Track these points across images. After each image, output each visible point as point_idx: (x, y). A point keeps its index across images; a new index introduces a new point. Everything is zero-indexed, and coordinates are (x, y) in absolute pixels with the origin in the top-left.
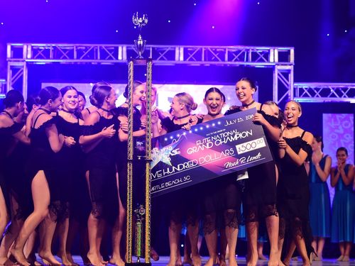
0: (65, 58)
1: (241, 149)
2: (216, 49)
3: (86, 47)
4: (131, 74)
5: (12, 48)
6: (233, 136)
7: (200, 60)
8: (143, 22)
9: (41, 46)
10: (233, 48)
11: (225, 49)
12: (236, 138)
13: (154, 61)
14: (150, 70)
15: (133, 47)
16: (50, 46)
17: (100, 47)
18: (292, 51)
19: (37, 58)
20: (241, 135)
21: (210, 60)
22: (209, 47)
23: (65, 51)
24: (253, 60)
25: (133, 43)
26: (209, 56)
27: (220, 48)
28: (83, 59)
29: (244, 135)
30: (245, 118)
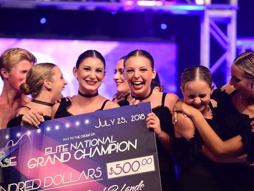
1: (115, 170)
6: (106, 147)
12: (110, 150)
20: (118, 147)
29: (123, 146)
30: (129, 119)
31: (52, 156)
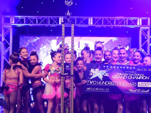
0: (32, 23)
2: (109, 18)
3: (43, 18)
7: (101, 24)
9: (20, 17)
10: (118, 18)
11: (114, 19)
16: (24, 17)
17: (50, 18)
18: (149, 20)
19: (18, 23)
21: (106, 24)
22: (106, 18)
23: (32, 19)
24: (129, 24)
26: (106, 22)
27: (111, 18)
28: (41, 23)
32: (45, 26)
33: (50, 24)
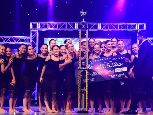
1: (117, 70)
2: (114, 24)
3: (62, 24)
4: (80, 34)
5: (32, 24)
7: (108, 28)
8: (85, 13)
9: (44, 23)
10: (121, 24)
11: (118, 24)
12: (116, 65)
13: (89, 29)
14: (87, 33)
15: (80, 23)
17: (67, 24)
18: (145, 25)
19: (42, 28)
21: (111, 28)
22: (111, 23)
23: (53, 25)
24: (129, 29)
25: (81, 22)
26: (111, 27)
27: (116, 24)
28: (61, 28)
29: (119, 65)
30: (120, 58)
31: (101, 66)
32: (64, 30)
33: (68, 28)
